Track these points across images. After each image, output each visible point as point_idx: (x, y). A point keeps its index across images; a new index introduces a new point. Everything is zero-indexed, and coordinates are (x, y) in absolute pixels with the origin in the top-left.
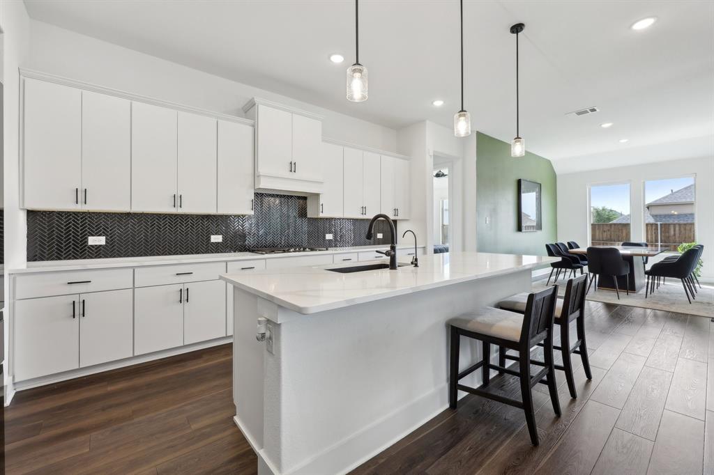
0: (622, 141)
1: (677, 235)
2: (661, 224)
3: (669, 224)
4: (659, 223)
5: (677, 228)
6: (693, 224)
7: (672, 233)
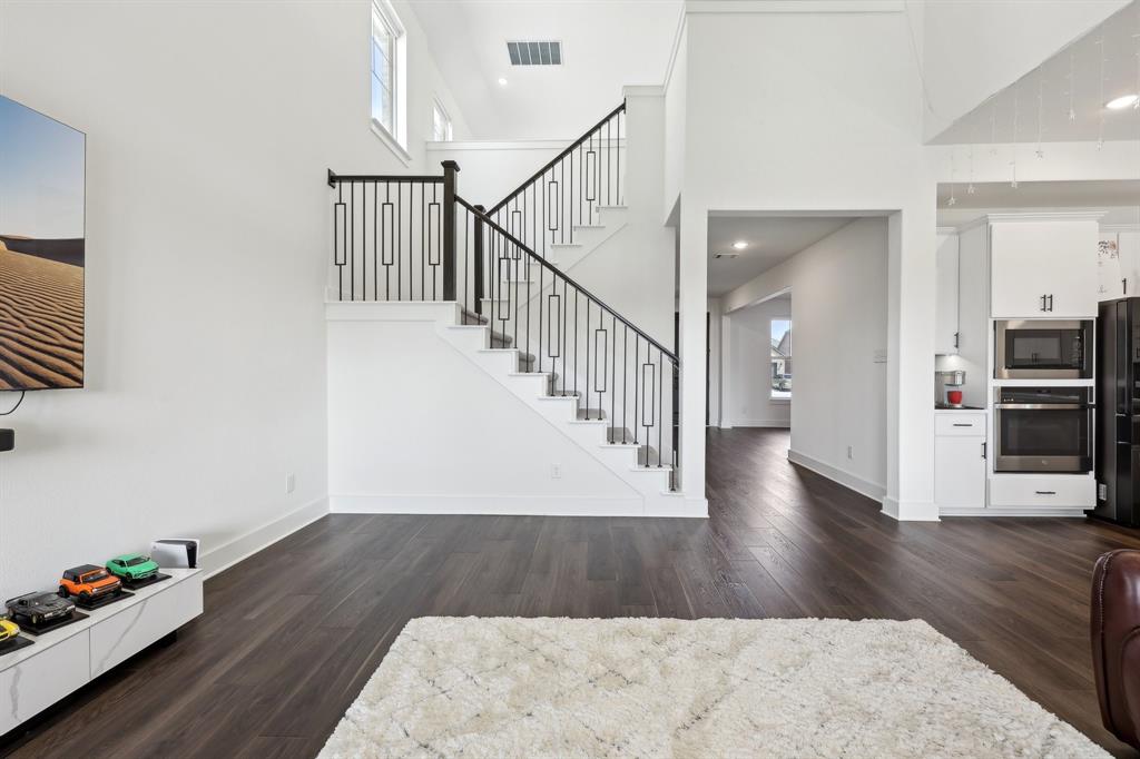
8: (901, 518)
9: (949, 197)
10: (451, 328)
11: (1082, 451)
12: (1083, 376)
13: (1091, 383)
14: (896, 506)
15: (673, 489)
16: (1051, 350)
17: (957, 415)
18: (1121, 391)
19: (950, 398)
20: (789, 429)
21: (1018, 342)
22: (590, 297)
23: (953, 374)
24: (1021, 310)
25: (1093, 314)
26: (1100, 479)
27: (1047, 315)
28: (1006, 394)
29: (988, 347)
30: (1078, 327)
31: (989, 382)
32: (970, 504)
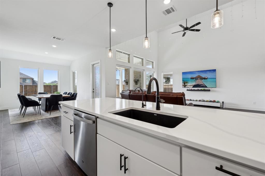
0: (46, 53)
1: (30, 90)
2: (24, 86)
3: (27, 86)
4: (23, 85)
5: (30, 87)
6: (37, 86)
7: (28, 89)
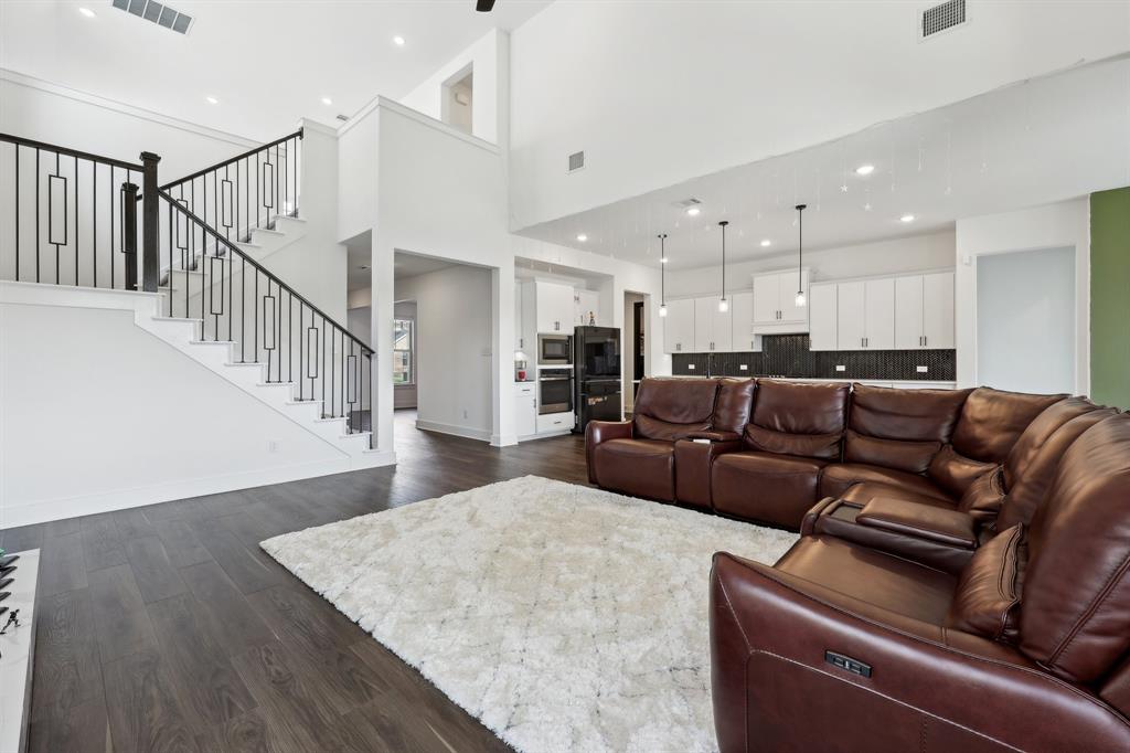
8: (502, 445)
9: (520, 263)
10: (154, 319)
11: (569, 401)
12: (569, 363)
13: (571, 366)
14: (499, 439)
15: (371, 448)
16: (558, 350)
17: (524, 385)
18: (582, 370)
19: (520, 376)
20: (415, 408)
21: (547, 345)
22: (303, 301)
23: (521, 362)
24: (547, 328)
25: (572, 333)
26: (576, 413)
27: (557, 332)
28: (544, 372)
29: (534, 347)
30: (566, 338)
31: (535, 367)
32: (529, 434)
